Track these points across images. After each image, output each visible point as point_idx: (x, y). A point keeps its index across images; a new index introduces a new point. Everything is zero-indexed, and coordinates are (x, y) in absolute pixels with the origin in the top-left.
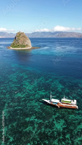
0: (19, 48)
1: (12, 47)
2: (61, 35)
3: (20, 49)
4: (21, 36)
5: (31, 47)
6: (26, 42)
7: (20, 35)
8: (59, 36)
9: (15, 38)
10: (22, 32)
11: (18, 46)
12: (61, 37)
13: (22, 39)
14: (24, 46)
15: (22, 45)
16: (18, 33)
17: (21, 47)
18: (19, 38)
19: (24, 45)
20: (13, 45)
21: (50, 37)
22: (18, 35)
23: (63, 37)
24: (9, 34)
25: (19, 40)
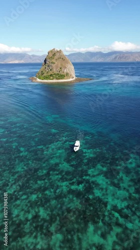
0: (52, 79)
1: (40, 78)
2: (120, 58)
3: (56, 83)
4: (56, 57)
5: (74, 79)
6: (66, 68)
7: (54, 55)
8: (117, 59)
9: (45, 61)
10: (58, 50)
11: (51, 75)
12: (119, 61)
13: (58, 63)
14: (62, 77)
15: (58, 74)
16: (51, 51)
17: (57, 79)
18: (54, 61)
19: (62, 73)
20: (41, 75)
21: (100, 60)
22: (51, 55)
23: (123, 60)
24: (30, 57)
25: (53, 65)
